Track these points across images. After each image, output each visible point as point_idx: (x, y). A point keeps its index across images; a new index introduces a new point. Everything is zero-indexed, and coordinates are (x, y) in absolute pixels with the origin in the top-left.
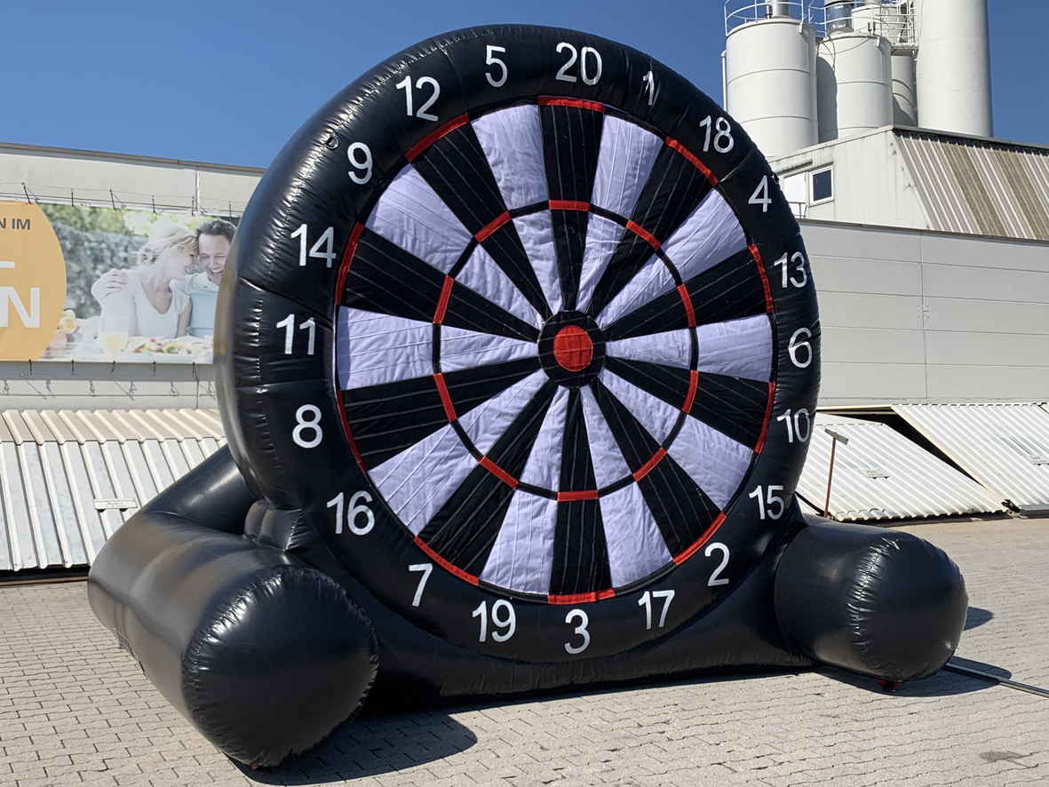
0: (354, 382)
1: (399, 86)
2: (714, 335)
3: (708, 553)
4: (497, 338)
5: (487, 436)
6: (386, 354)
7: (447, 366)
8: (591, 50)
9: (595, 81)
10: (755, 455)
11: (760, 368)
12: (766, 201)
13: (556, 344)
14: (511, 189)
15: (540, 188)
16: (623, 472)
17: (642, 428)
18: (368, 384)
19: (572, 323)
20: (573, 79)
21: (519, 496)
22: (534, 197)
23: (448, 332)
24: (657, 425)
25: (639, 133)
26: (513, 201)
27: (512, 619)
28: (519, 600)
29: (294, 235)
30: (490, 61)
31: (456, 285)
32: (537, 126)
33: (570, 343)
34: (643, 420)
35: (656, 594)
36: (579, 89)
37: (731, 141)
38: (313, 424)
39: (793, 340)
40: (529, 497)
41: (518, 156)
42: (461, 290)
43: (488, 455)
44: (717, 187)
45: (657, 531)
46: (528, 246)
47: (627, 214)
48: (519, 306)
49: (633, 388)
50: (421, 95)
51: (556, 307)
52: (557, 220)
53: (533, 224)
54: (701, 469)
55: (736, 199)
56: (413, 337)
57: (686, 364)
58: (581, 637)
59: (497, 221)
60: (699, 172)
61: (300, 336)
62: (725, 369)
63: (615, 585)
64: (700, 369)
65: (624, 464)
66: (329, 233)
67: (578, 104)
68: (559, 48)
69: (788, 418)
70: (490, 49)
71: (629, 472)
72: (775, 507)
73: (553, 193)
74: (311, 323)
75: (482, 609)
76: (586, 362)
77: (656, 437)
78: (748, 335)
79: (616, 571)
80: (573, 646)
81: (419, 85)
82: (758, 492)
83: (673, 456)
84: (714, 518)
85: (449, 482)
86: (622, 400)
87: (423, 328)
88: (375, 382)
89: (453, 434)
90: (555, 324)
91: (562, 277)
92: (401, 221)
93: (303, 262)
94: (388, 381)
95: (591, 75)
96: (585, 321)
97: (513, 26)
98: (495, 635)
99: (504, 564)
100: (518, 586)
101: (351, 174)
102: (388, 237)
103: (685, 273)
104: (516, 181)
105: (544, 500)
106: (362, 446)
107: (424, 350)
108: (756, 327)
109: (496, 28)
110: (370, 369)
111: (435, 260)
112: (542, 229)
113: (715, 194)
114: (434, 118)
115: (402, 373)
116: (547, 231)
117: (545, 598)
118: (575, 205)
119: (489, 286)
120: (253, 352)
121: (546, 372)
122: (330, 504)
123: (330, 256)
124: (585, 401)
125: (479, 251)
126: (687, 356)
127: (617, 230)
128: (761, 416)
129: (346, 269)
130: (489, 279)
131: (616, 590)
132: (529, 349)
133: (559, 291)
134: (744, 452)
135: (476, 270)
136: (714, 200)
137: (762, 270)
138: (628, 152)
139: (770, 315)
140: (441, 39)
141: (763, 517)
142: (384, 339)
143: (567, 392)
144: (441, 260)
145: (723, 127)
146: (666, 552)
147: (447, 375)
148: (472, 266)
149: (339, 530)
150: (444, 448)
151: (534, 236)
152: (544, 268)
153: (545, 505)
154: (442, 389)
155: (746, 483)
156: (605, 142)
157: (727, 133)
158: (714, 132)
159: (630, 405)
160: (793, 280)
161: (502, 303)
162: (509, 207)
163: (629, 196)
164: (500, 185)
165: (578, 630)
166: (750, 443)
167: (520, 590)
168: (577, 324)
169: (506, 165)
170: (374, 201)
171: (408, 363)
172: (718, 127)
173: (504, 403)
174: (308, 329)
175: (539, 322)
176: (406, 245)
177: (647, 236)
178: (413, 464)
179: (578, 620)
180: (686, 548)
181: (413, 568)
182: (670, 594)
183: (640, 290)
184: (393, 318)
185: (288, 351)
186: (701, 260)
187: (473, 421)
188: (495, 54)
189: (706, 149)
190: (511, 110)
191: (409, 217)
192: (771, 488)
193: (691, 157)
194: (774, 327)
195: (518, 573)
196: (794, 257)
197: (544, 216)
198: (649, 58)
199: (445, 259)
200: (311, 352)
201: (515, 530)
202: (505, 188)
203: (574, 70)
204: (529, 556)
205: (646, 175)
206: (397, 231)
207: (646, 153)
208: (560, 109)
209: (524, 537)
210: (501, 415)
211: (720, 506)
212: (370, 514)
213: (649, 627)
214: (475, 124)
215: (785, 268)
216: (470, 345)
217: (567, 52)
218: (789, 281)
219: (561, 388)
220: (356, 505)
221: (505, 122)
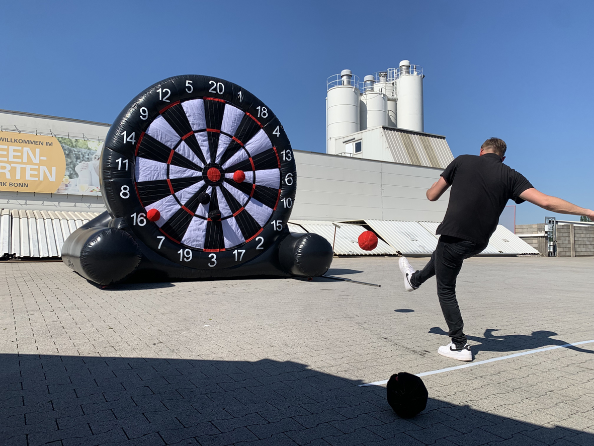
0: (140, 180)
1: (157, 91)
2: (260, 174)
3: (257, 239)
4: (189, 170)
5: (184, 199)
6: (151, 172)
7: (171, 177)
8: (221, 84)
9: (222, 93)
10: (274, 211)
11: (276, 185)
12: (278, 134)
13: (208, 173)
14: (194, 124)
15: (204, 124)
16: (230, 213)
17: (236, 200)
18: (145, 180)
19: (213, 167)
20: (215, 92)
21: (194, 218)
22: (201, 127)
23: (171, 167)
24: (241, 200)
25: (237, 110)
26: (195, 128)
27: (191, 255)
28: (193, 250)
29: (122, 134)
30: (187, 85)
31: (175, 153)
32: (203, 105)
33: (213, 173)
34: (237, 198)
35: (239, 251)
36: (217, 95)
37: (267, 114)
38: (127, 191)
39: (287, 177)
40: (198, 219)
41: (196, 114)
42: (176, 154)
43: (184, 205)
44: (262, 128)
45: (240, 232)
46: (199, 142)
47: (233, 134)
48: (196, 160)
49: (234, 188)
50: (164, 94)
51: (208, 161)
52: (209, 135)
53: (201, 135)
54: (256, 214)
55: (269, 132)
56: (160, 167)
57: (252, 182)
58: (214, 262)
59: (189, 134)
60: (256, 123)
61: (123, 165)
62: (264, 184)
63: (226, 247)
64: (256, 184)
65: (230, 211)
66: (133, 134)
67: (216, 100)
68: (210, 83)
69: (285, 201)
70: (187, 81)
71: (232, 214)
72: (279, 227)
73: (208, 126)
74: (127, 161)
75: (181, 251)
76: (218, 179)
77: (241, 204)
78: (272, 174)
79: (226, 243)
80: (211, 265)
81: (164, 91)
82: (274, 222)
83: (246, 209)
84: (260, 229)
85: (171, 212)
86: (230, 191)
87: (164, 165)
88: (147, 180)
89: (173, 198)
90: (208, 167)
91: (210, 152)
92: (157, 132)
93: (125, 142)
94: (152, 180)
95: (221, 91)
96: (218, 166)
97: (196, 75)
98: (185, 259)
99: (189, 238)
100: (193, 245)
101: (141, 117)
102: (153, 136)
103: (252, 154)
104: (195, 122)
105: (203, 220)
106: (142, 200)
107: (164, 172)
108: (276, 172)
109: (190, 76)
110: (146, 176)
111: (168, 144)
112: (204, 137)
113: (262, 130)
114: (169, 101)
115: (156, 178)
116: (206, 138)
117: (202, 249)
118: (215, 131)
119: (186, 154)
120: (109, 169)
121: (205, 181)
122: (132, 216)
123: (133, 141)
124: (217, 191)
125: (183, 142)
126: (252, 179)
127: (229, 139)
128: (276, 199)
129: (139, 145)
130: (186, 151)
131: (226, 249)
132: (199, 174)
133: (209, 157)
134: (270, 210)
135: (182, 148)
136: (262, 132)
137: (277, 155)
138: (233, 115)
139: (280, 169)
140: (172, 78)
141: (275, 230)
142: (151, 167)
143: (212, 188)
144: (170, 144)
145: (264, 110)
146: (243, 238)
147: (171, 180)
148: (180, 147)
149: (134, 224)
150: (170, 202)
151: (202, 140)
152: (205, 149)
153: (203, 222)
154: (169, 184)
155: (270, 219)
156: (225, 112)
157: (266, 112)
158: (261, 111)
159: (232, 193)
160: (287, 158)
161: (190, 159)
162: (193, 130)
163: (233, 129)
164: (190, 123)
165: (212, 260)
166: (272, 207)
167: (194, 247)
168: (215, 167)
169: (192, 117)
170: (149, 125)
171: (158, 175)
172: (263, 110)
173: (190, 190)
174: (126, 163)
175: (203, 166)
176: (159, 139)
177: (239, 142)
178: (159, 206)
179: (213, 257)
180: (250, 238)
181: (158, 237)
182: (244, 251)
183: (236, 158)
184: (154, 161)
185: (119, 169)
186: (257, 150)
187: (180, 194)
188: (189, 83)
189: (259, 116)
190: (194, 100)
191: (160, 131)
192: (278, 221)
193: (254, 118)
194: (280, 172)
195: (194, 241)
196: (287, 151)
197: (205, 133)
198: (241, 87)
199: (171, 144)
200: (127, 170)
201: (193, 228)
202: (192, 124)
203: (215, 89)
204: (197, 236)
205: (239, 123)
206: (156, 135)
207: (239, 116)
208: (210, 101)
209: (196, 230)
210: (189, 193)
211: (262, 226)
212: (145, 220)
213: (236, 260)
214: (182, 104)
215: (284, 155)
216: (179, 171)
217: (213, 84)
218: (286, 159)
219: (209, 186)
220: (140, 217)
221: (192, 104)
